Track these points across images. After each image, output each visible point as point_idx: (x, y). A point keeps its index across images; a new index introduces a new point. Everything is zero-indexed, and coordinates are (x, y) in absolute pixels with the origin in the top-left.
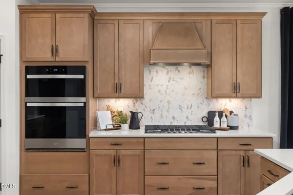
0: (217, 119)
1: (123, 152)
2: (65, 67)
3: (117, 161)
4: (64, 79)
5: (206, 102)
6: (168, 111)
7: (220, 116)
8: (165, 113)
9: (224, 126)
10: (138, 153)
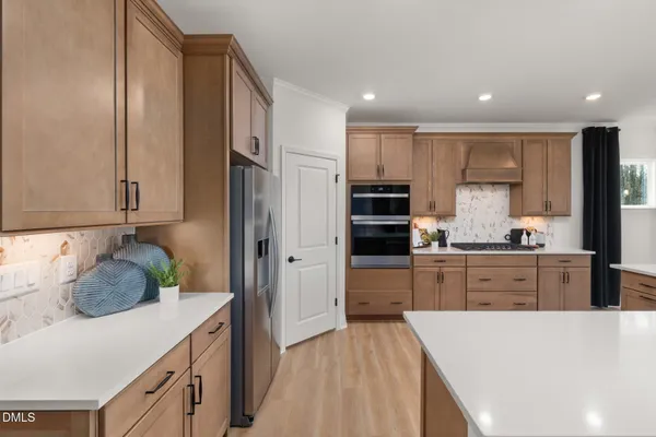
0: (524, 236)
1: (446, 269)
2: (391, 186)
3: (440, 277)
4: (389, 198)
5: (509, 219)
6: (471, 229)
7: (528, 234)
8: (468, 231)
9: (533, 243)
10: (459, 269)
